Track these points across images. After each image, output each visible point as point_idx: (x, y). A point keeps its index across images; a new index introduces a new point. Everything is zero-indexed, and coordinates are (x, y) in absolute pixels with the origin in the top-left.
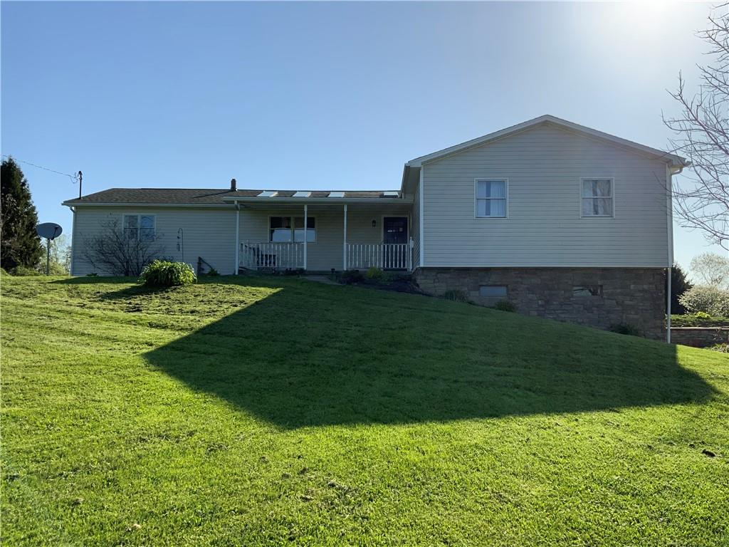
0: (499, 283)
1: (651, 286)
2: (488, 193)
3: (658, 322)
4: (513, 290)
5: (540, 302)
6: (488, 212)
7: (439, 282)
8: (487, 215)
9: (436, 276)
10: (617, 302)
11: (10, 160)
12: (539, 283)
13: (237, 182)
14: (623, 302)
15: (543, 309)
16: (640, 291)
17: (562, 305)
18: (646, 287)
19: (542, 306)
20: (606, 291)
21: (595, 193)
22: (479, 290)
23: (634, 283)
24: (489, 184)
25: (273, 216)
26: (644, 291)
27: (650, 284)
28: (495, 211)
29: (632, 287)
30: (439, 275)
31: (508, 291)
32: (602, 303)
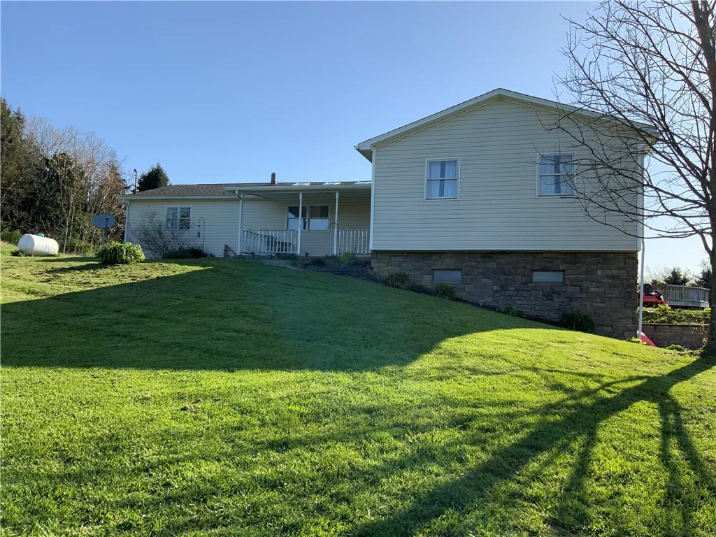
0: (453, 267)
1: (621, 272)
2: (443, 174)
3: (629, 312)
4: (467, 275)
5: (495, 288)
6: (441, 194)
7: (391, 265)
8: (440, 196)
9: (390, 259)
10: (581, 289)
11: (158, 167)
12: (495, 267)
13: (276, 176)
14: (588, 288)
15: (499, 295)
16: (609, 277)
17: (518, 291)
18: (615, 272)
19: (497, 291)
20: (569, 277)
21: (557, 170)
22: (433, 274)
23: (601, 268)
24: (443, 164)
25: (291, 205)
26: (612, 277)
27: (620, 269)
28: (448, 193)
29: (599, 272)
30: (392, 259)
31: (462, 275)
32: (564, 290)
